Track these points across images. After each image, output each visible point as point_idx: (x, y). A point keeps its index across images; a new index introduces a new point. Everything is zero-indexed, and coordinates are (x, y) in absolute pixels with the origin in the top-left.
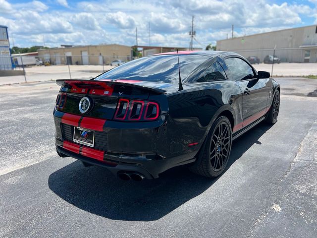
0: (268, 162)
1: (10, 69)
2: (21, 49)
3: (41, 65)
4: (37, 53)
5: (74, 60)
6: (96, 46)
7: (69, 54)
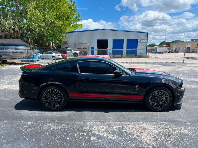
3: (170, 52)
4: (170, 45)
5: (191, 50)
7: (189, 46)
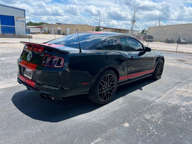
0: (139, 100)
1: (25, 34)
2: (34, 23)
3: (43, 33)
4: (41, 26)
5: (61, 32)
6: (75, 25)
7: (59, 28)
